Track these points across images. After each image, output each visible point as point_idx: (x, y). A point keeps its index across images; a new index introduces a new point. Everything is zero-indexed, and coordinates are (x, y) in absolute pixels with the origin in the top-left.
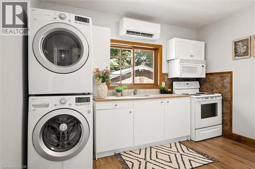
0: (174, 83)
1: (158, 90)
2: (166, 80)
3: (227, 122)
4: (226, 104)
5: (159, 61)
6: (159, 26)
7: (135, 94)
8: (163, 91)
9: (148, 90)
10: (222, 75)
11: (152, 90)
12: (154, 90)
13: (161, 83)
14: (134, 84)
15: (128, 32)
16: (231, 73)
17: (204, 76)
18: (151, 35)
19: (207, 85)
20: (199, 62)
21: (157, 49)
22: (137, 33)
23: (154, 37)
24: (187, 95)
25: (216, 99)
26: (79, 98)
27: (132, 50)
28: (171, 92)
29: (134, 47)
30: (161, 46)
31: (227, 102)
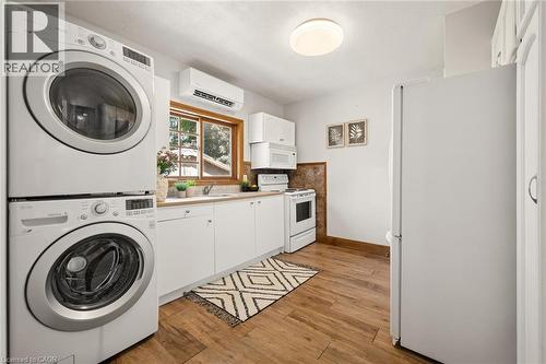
0: (260, 176)
1: (238, 187)
2: (249, 171)
3: (321, 225)
4: (321, 202)
5: (239, 143)
6: (242, 91)
7: (206, 193)
8: (246, 188)
9: (224, 187)
10: (314, 166)
11: (230, 186)
12: (234, 186)
13: (241, 177)
14: (202, 178)
15: (197, 93)
16: (324, 163)
17: (295, 168)
18: (231, 103)
19: (297, 179)
20: (289, 148)
21: (235, 125)
22: (211, 97)
23: (234, 108)
24: (277, 193)
25: (309, 196)
26: (133, 201)
27: (198, 124)
28: (257, 189)
29: (203, 118)
30: (242, 121)
31: (321, 198)
